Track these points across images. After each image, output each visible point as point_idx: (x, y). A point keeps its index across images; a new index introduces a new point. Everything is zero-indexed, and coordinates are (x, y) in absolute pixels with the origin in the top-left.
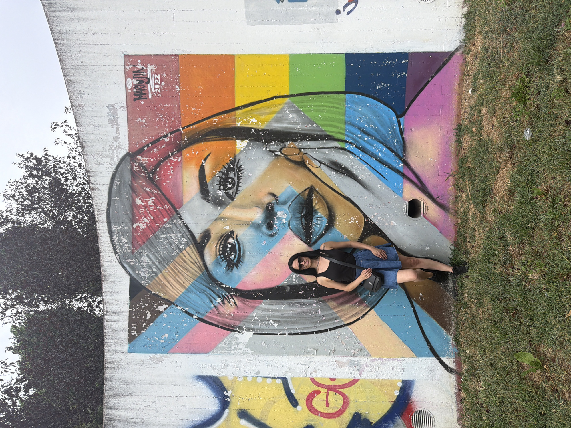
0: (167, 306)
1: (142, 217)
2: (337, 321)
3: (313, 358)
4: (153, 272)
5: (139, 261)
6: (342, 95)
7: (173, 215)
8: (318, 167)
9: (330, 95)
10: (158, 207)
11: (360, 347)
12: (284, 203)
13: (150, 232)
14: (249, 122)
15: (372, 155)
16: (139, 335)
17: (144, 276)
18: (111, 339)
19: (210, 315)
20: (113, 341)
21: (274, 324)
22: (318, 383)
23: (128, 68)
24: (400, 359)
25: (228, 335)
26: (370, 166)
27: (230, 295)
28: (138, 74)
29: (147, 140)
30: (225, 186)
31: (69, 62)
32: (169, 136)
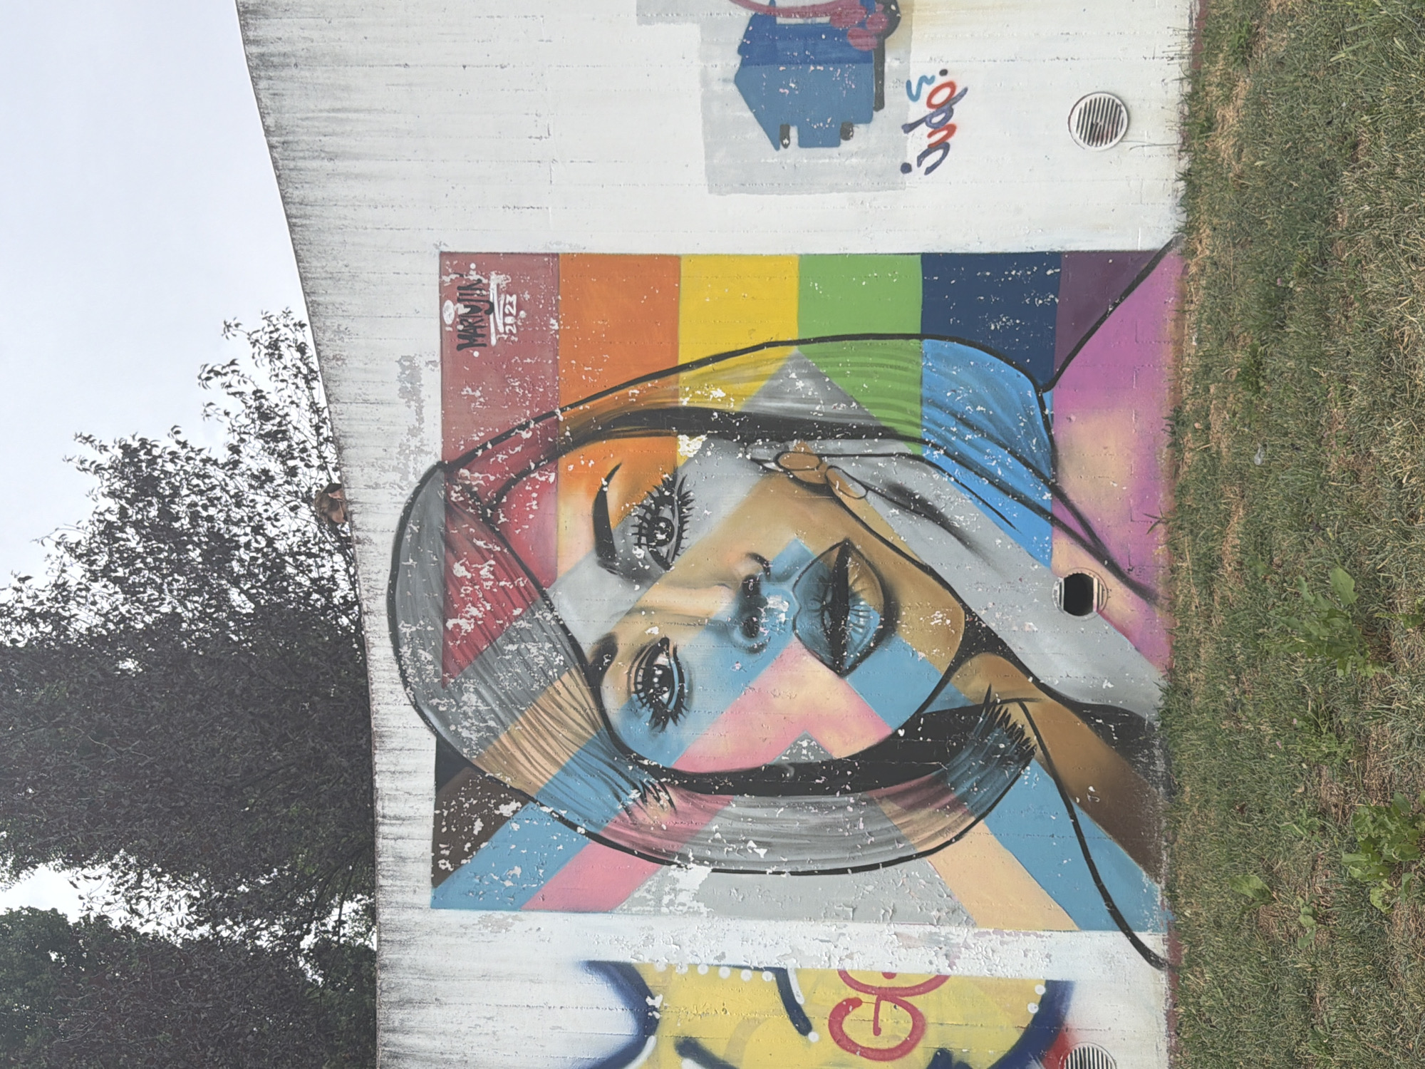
0: (519, 804)
1: (465, 604)
2: (901, 846)
3: (845, 926)
4: (489, 729)
5: (458, 704)
6: (914, 341)
7: (534, 601)
8: (860, 498)
9: (888, 342)
10: (502, 583)
11: (951, 903)
12: (783, 578)
13: (483, 638)
14: (708, 397)
15: (982, 472)
16: (455, 868)
17: (470, 736)
18: (393, 877)
19: (614, 828)
20: (398, 883)
21: (757, 851)
22: (857, 983)
23: (447, 279)
24: (1042, 933)
25: (655, 872)
26: (976, 496)
27: (660, 784)
28: (470, 292)
29: (482, 434)
30: (651, 537)
31: (319, 265)
32: (532, 426)
